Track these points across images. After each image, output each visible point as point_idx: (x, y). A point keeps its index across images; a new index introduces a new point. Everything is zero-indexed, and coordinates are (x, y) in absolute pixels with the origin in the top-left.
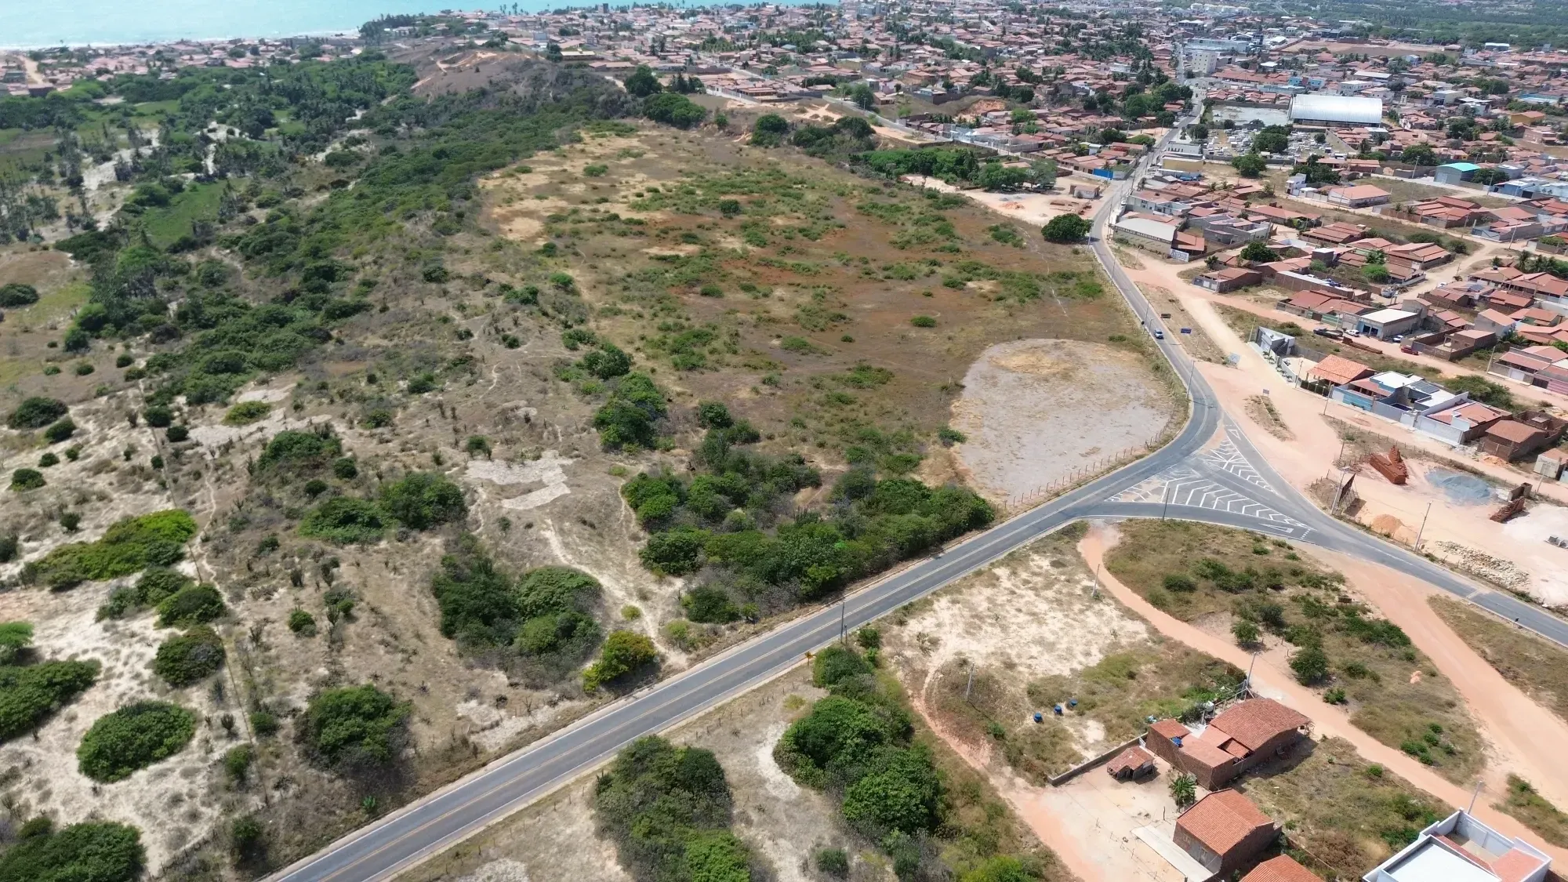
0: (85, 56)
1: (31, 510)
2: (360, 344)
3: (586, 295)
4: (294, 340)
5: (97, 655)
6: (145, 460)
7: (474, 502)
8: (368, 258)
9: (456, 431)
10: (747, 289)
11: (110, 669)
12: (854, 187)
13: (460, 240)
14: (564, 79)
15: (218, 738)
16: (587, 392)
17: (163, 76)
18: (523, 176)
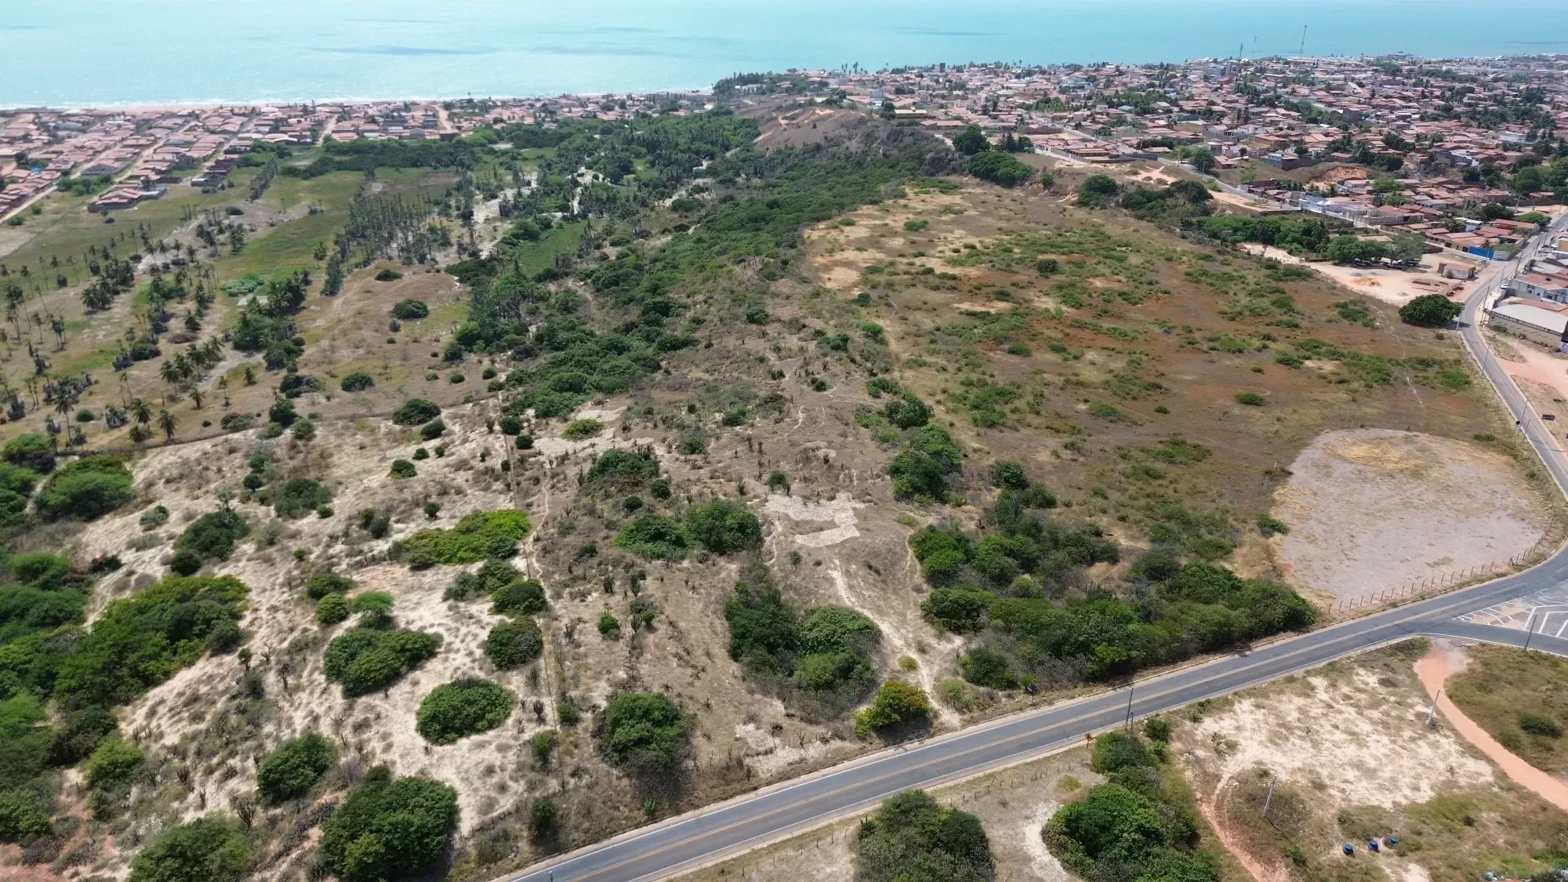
0: (485, 107)
1: (403, 496)
2: (685, 376)
3: (894, 346)
4: (629, 367)
5: (441, 630)
6: (496, 462)
7: (770, 533)
8: (700, 298)
9: (760, 464)
10: (1057, 350)
11: (450, 644)
12: (1184, 253)
13: (783, 285)
14: (894, 137)
15: (530, 720)
16: (884, 440)
17: (546, 126)
18: (847, 229)
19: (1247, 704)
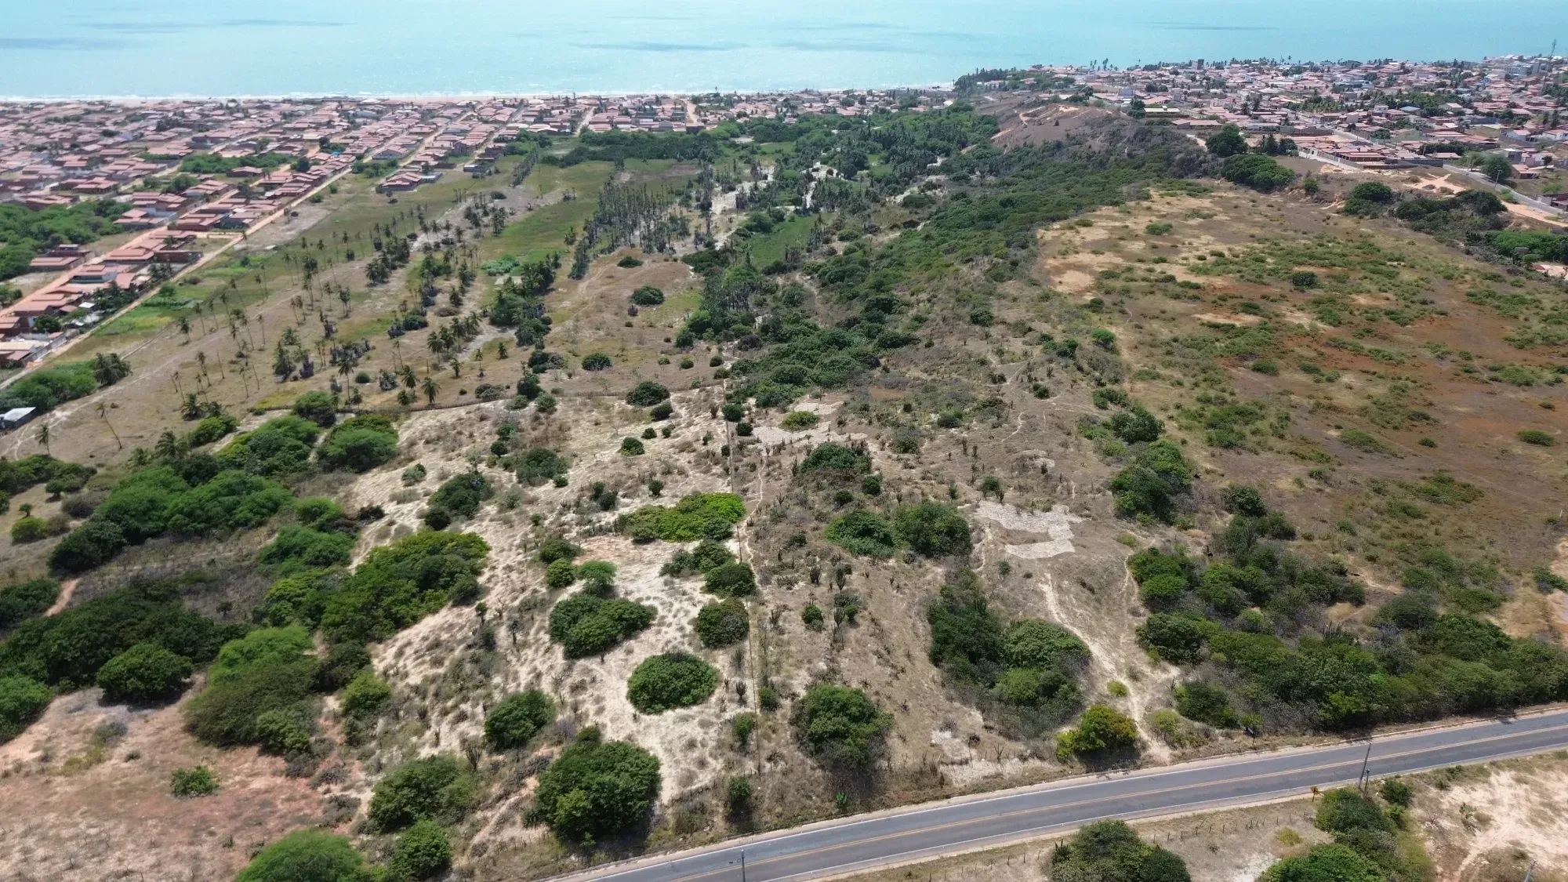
0: (731, 101)
1: (631, 472)
2: (903, 374)
3: (1126, 355)
4: (848, 363)
5: (656, 604)
6: (717, 447)
7: (979, 540)
8: (924, 296)
9: (974, 469)
10: (1308, 370)
11: (663, 617)
12: (1467, 271)
13: (1010, 287)
14: (1142, 136)
15: (731, 700)
16: (1108, 453)
17: (787, 120)
18: (1083, 230)
19: (1506, 777)
